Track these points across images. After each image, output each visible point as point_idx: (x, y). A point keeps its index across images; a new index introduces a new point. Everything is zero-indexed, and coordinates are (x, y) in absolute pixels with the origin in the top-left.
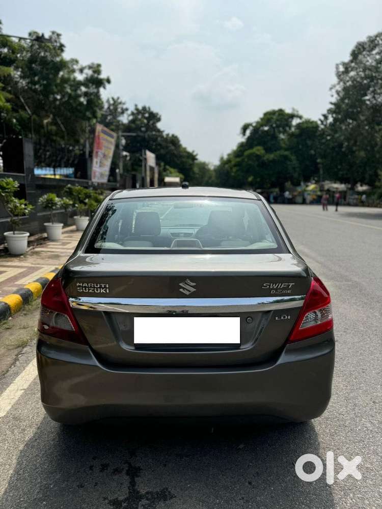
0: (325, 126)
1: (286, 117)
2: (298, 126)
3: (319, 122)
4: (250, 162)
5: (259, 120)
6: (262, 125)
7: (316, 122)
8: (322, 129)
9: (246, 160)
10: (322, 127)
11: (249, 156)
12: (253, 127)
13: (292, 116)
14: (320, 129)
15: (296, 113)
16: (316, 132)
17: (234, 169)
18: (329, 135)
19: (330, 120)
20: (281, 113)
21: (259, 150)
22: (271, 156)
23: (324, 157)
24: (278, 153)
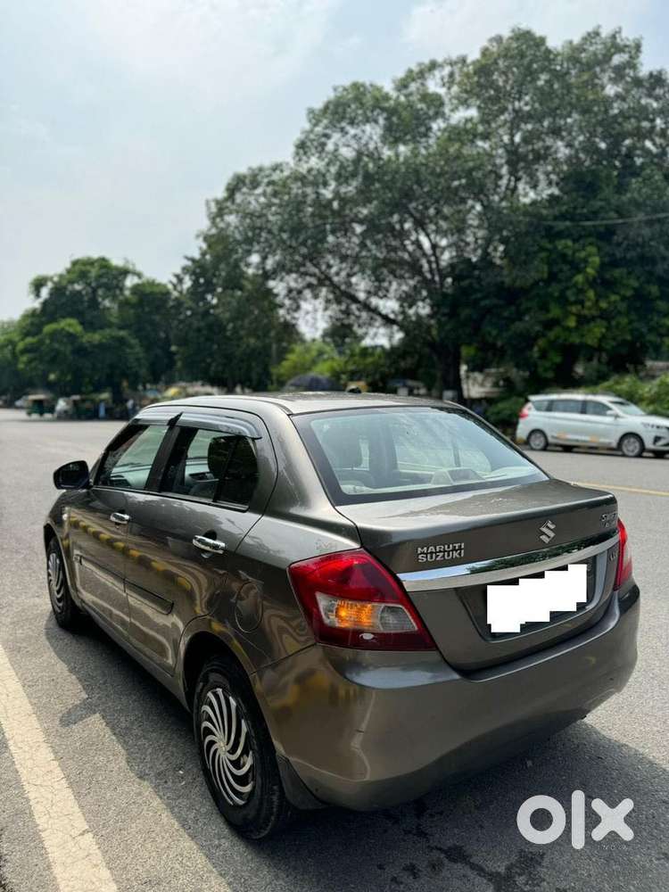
0: (181, 292)
1: (114, 272)
2: (136, 289)
3: (170, 287)
4: (56, 346)
5: (64, 272)
6: (72, 282)
7: (165, 286)
8: (176, 299)
9: (48, 341)
10: (175, 294)
11: (54, 335)
12: (54, 283)
13: (125, 272)
14: (173, 297)
15: (131, 267)
16: (165, 301)
17: (24, 358)
18: (188, 309)
19: (188, 283)
20: (104, 263)
21: (71, 325)
22: (96, 337)
23: (183, 342)
24: (107, 331)
